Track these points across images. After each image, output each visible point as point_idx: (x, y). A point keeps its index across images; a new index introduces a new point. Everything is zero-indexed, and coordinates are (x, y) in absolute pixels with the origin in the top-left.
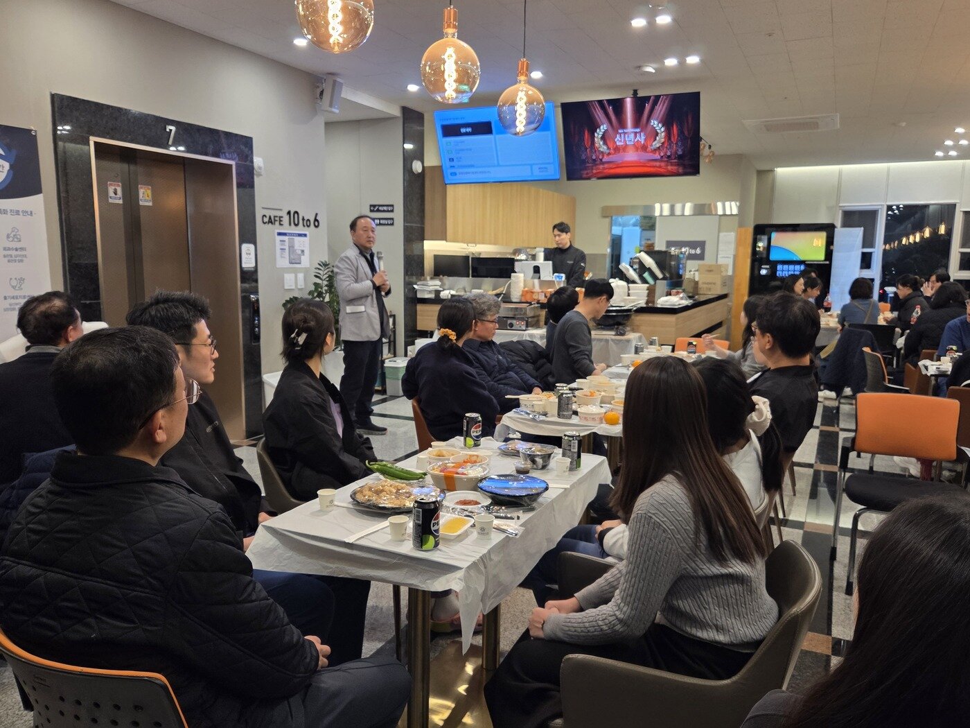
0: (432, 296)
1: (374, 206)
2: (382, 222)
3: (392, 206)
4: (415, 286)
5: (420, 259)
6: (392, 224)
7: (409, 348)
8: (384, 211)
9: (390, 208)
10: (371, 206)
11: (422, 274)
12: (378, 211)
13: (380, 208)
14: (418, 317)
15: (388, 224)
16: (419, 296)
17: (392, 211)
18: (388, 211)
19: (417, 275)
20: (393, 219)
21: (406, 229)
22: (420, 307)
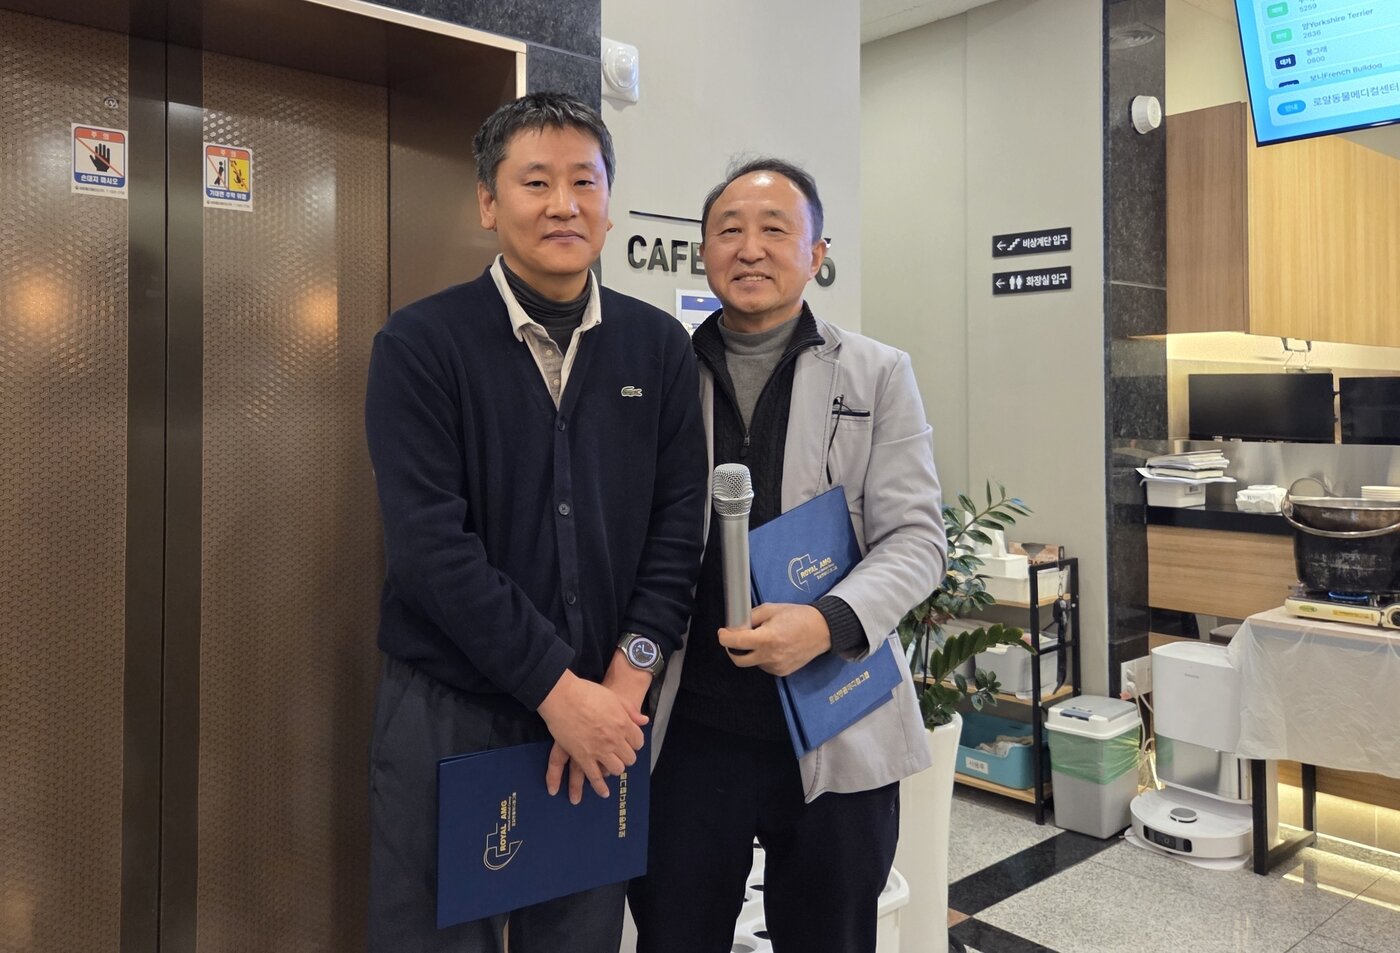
0: (1197, 501)
1: (1008, 239)
2: (1030, 281)
3: (1067, 231)
4: (1142, 471)
5: (1156, 389)
6: (1067, 285)
7: (1126, 667)
8: (1039, 250)
9: (1061, 238)
10: (996, 239)
11: (1162, 433)
12: (1021, 251)
13: (1026, 243)
14: (1152, 568)
15: (1051, 287)
16: (1155, 499)
17: (1067, 247)
18: (1052, 248)
19: (1145, 436)
20: (1067, 270)
21: (1111, 297)
22: (1155, 537)
